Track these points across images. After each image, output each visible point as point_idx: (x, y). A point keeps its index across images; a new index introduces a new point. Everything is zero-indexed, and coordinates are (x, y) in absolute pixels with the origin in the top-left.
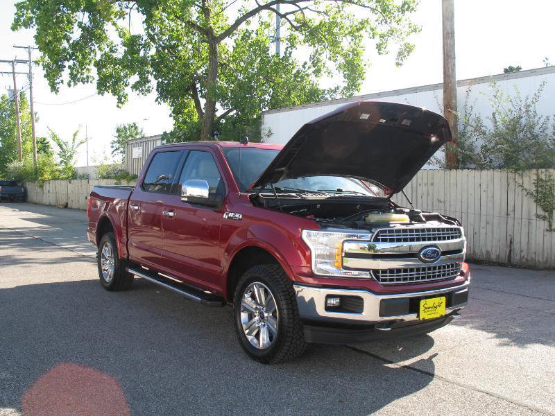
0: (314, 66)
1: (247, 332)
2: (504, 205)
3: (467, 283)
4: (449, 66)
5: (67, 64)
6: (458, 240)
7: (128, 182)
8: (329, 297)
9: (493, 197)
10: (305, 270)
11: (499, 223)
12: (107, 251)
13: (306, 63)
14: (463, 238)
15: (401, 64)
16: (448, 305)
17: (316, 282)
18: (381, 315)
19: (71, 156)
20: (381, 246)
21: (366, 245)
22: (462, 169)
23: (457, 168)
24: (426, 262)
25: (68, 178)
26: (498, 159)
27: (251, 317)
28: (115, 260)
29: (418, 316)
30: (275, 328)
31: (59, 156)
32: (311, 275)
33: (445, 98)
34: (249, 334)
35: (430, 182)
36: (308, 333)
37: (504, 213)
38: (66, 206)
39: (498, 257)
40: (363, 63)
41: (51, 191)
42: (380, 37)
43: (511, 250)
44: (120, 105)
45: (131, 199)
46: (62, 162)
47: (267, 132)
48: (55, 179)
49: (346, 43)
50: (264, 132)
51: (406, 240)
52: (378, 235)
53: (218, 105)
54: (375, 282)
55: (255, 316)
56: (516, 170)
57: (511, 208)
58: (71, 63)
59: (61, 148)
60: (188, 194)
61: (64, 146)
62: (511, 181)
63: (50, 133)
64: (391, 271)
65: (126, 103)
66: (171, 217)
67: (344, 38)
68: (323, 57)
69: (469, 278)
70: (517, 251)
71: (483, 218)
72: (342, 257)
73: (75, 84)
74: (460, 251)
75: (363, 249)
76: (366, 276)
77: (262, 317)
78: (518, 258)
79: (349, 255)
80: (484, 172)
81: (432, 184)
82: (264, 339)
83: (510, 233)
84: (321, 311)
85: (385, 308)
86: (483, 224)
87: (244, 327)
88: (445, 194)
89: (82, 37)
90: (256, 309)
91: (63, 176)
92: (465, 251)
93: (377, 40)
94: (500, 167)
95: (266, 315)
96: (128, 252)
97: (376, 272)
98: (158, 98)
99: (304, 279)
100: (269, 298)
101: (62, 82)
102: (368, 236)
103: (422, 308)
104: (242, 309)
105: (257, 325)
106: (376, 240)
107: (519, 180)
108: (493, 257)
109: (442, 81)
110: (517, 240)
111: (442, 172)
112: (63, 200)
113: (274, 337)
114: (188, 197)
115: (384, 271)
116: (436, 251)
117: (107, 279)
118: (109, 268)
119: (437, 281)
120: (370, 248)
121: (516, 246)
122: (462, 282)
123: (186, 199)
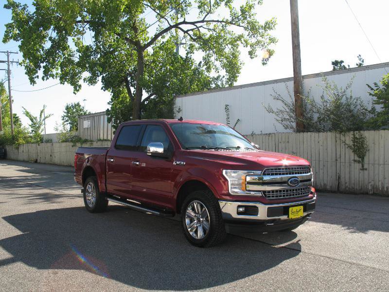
0: (206, 65)
1: (189, 230)
2: (334, 155)
3: (315, 198)
4: (297, 66)
5: (42, 65)
6: (309, 174)
7: (82, 144)
8: (239, 206)
9: (327, 149)
10: (225, 192)
11: (331, 166)
12: (90, 187)
13: (201, 62)
14: (312, 173)
15: (266, 64)
16: (305, 211)
17: (231, 199)
18: (268, 216)
19: (39, 127)
20: (267, 178)
21: (256, 177)
22: (307, 132)
23: (303, 132)
24: (291, 186)
25: (37, 142)
26: (329, 124)
27: (192, 220)
28: (96, 193)
29: (288, 217)
30: (207, 226)
31: (30, 127)
32: (229, 195)
33: (295, 87)
34: (191, 231)
35: (287, 140)
36: (227, 228)
37: (334, 160)
38: (36, 162)
39: (331, 187)
40: (239, 63)
41: (25, 151)
42: (250, 46)
43: (339, 182)
44: (75, 92)
45: (108, 154)
46: (33, 131)
47: (177, 109)
48: (28, 142)
49: (228, 50)
50: (175, 110)
51: (280, 174)
52: (265, 172)
53: (144, 91)
54: (264, 198)
55: (195, 220)
56: (341, 132)
57: (338, 156)
58: (45, 64)
59: (32, 121)
60: (151, 151)
61: (34, 120)
62: (338, 139)
63: (25, 111)
64: (273, 191)
65: (80, 90)
66: (137, 165)
67: (226, 46)
68: (212, 59)
69: (316, 196)
70: (343, 183)
71: (321, 163)
72: (246, 185)
73: (48, 78)
74: (310, 180)
75: (255, 179)
76: (260, 194)
77: (199, 221)
78: (344, 187)
79: (249, 183)
80: (321, 134)
81: (288, 142)
82: (200, 234)
83: (338, 172)
84: (235, 215)
85: (270, 212)
86: (321, 167)
87: (188, 226)
88: (297, 148)
89: (52, 47)
90: (195, 216)
91: (33, 140)
92: (312, 180)
93: (249, 49)
94: (330, 130)
95: (201, 219)
96: (106, 188)
97: (264, 192)
98: (103, 87)
99: (224, 197)
100: (204, 209)
101: (38, 77)
102: (259, 172)
103: (290, 212)
104: (186, 216)
105: (196, 226)
106: (264, 174)
107: (343, 138)
108: (328, 187)
109: (292, 76)
110: (342, 176)
111: (294, 134)
112: (34, 157)
113: (207, 232)
114: (151, 153)
115: (269, 192)
116: (297, 180)
117: (91, 206)
118: (92, 198)
119: (298, 197)
120: (259, 179)
121: (342, 180)
122: (312, 198)
123: (150, 154)
